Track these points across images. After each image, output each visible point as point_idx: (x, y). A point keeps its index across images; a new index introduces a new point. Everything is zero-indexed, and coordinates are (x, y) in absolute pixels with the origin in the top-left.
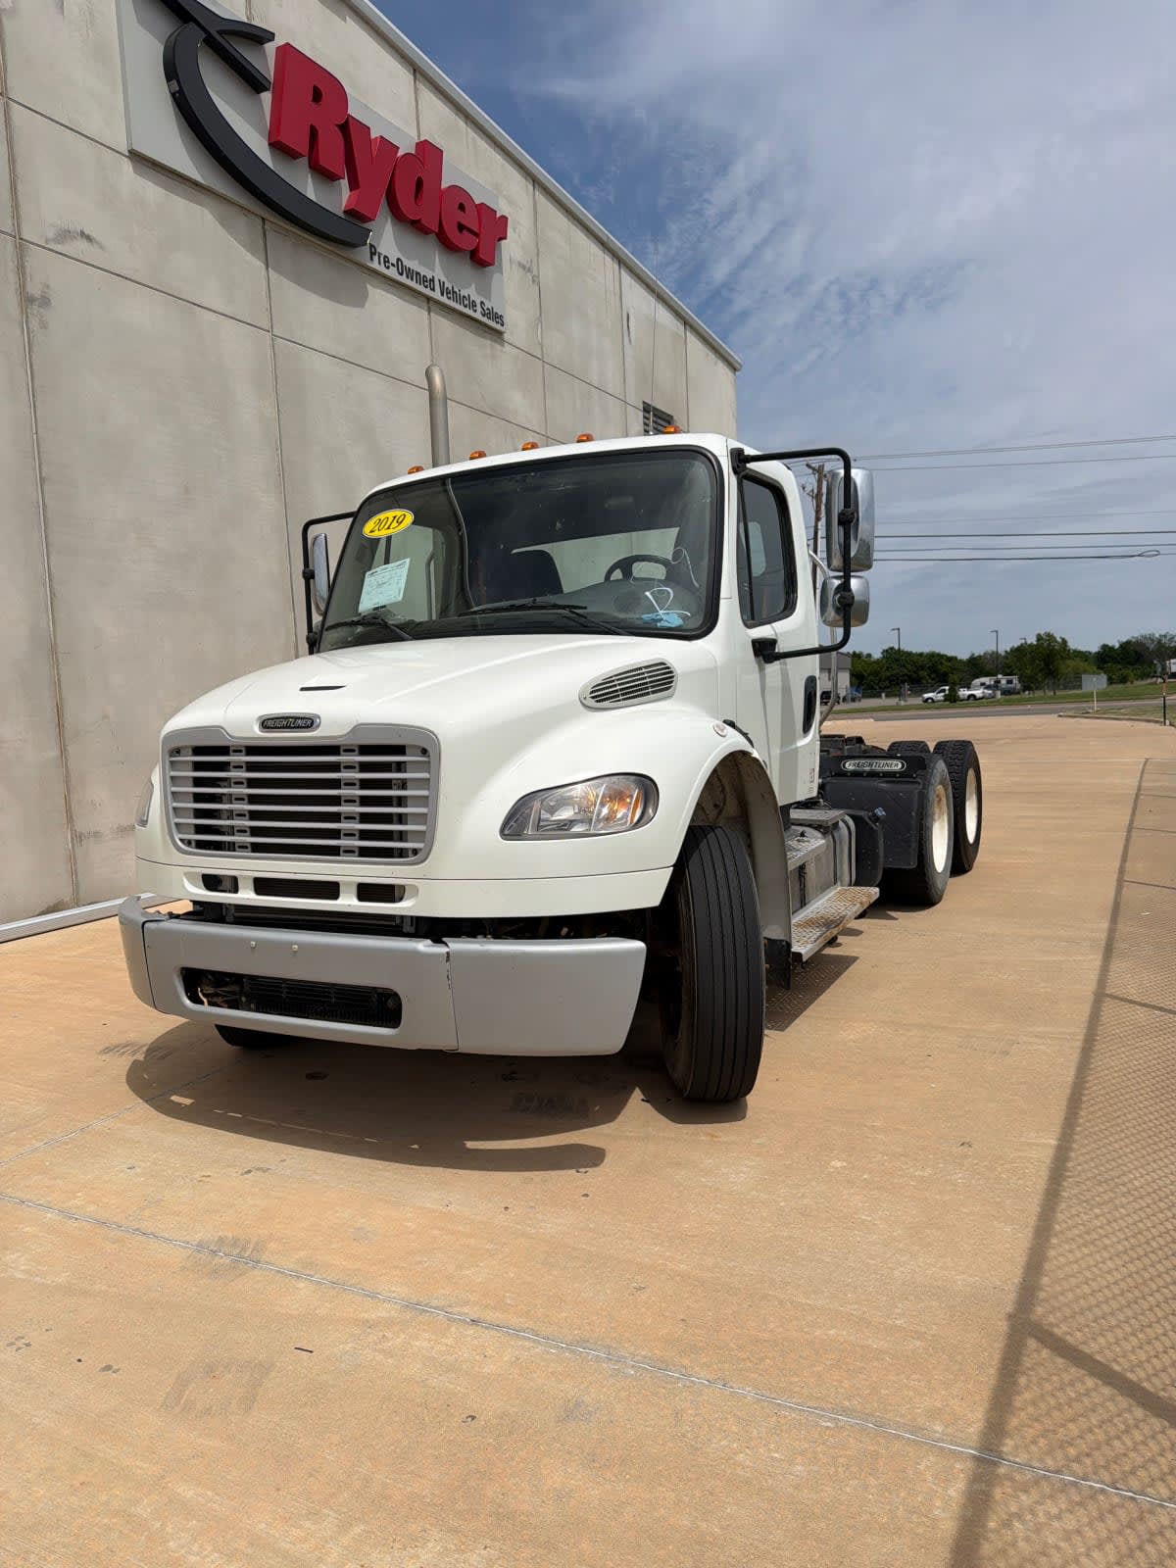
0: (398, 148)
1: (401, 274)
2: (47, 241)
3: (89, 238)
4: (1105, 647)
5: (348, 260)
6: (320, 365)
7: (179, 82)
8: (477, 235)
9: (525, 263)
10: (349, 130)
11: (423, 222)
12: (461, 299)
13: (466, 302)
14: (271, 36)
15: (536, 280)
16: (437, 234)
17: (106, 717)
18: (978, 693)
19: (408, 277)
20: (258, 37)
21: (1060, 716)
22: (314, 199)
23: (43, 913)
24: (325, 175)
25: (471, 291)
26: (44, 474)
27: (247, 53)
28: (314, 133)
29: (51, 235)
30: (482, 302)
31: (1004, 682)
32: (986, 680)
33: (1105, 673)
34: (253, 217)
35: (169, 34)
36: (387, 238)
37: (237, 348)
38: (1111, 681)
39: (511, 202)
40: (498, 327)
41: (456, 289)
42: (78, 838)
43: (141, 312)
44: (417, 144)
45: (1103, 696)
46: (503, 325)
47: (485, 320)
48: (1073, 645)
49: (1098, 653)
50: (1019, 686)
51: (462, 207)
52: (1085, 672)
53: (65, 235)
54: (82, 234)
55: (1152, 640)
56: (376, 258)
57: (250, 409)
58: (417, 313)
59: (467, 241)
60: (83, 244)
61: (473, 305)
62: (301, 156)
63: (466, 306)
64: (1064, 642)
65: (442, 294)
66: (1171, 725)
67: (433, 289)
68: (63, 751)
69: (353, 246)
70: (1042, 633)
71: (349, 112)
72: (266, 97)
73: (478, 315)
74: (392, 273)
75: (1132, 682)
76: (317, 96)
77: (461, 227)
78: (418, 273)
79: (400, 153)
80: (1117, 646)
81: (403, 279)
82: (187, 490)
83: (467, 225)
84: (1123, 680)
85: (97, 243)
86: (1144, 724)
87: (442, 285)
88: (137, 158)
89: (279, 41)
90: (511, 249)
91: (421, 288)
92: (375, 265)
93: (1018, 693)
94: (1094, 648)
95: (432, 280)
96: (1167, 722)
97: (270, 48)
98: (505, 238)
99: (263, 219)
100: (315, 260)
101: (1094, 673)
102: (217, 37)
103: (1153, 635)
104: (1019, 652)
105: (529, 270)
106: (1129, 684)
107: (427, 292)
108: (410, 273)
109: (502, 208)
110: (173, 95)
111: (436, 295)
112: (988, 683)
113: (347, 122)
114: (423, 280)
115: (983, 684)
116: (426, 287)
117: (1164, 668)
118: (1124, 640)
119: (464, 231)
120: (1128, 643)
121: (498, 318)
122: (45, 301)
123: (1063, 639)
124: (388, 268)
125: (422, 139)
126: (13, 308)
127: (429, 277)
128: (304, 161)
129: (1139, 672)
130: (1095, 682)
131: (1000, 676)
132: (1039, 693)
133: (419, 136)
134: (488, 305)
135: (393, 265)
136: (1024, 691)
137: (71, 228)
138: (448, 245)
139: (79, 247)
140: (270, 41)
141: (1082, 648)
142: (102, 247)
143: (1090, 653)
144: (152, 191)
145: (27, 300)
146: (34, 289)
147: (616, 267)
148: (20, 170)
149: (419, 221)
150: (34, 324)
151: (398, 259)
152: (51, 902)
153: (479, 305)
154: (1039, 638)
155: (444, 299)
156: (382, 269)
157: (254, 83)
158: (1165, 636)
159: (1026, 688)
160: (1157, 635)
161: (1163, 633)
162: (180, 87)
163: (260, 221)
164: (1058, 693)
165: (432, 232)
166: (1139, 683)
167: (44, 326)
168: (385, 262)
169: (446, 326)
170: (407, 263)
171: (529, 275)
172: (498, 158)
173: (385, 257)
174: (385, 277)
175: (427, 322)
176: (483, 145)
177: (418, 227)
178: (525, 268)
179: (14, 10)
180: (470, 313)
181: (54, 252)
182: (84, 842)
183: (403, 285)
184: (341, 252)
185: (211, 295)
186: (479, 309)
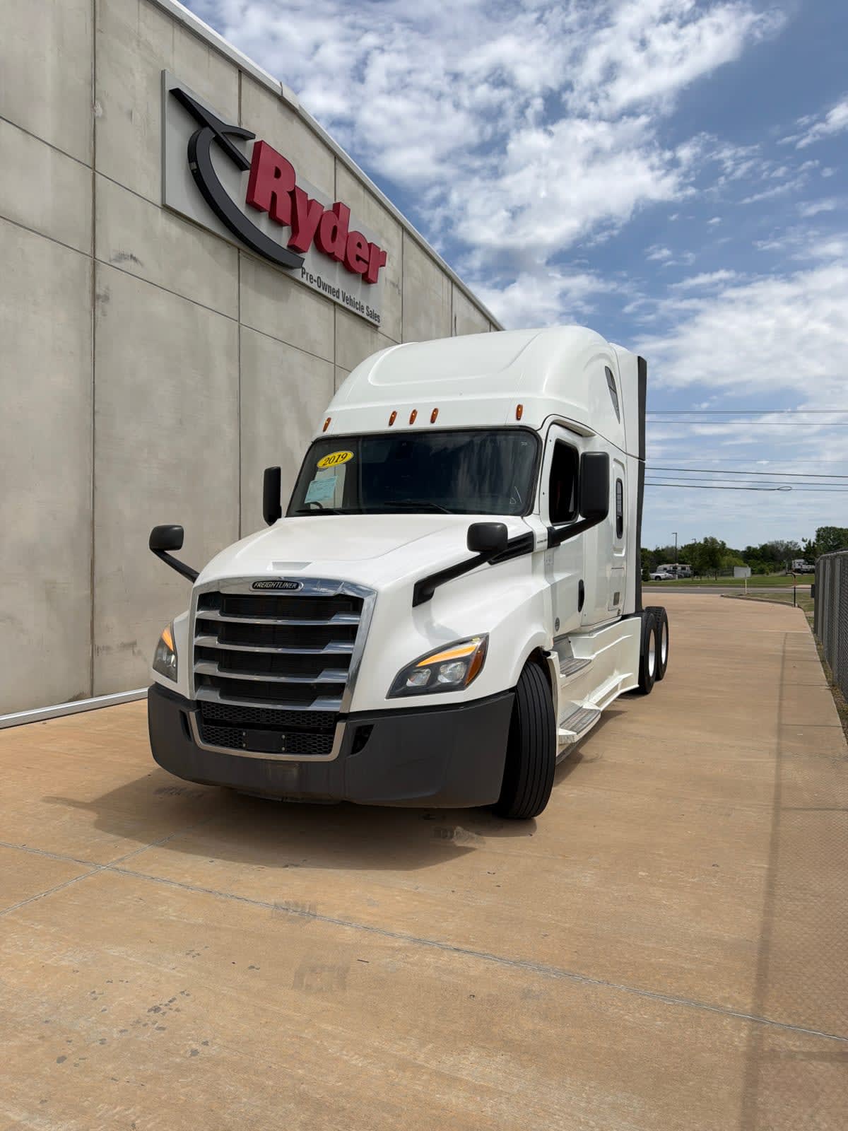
0: (323, 207)
1: (320, 287)
2: (110, 261)
3: (135, 259)
4: (749, 548)
5: (288, 276)
6: (267, 345)
7: (197, 165)
8: (368, 263)
9: (395, 282)
10: (296, 194)
11: (336, 254)
12: (354, 304)
13: (358, 306)
14: (253, 136)
15: (401, 294)
16: (343, 262)
17: (120, 570)
18: (662, 575)
19: (323, 289)
20: (244, 136)
21: (722, 596)
22: (272, 239)
23: (70, 701)
24: (276, 221)
25: (361, 299)
26: (95, 408)
27: (238, 146)
28: (274, 196)
29: (112, 257)
30: (367, 307)
31: (679, 568)
32: (668, 566)
33: (749, 566)
34: (233, 248)
35: (193, 132)
37: (218, 331)
38: (753, 572)
39: (387, 241)
40: (376, 323)
41: (352, 298)
42: (95, 650)
43: (161, 306)
44: (334, 204)
45: (751, 584)
46: (379, 322)
47: (368, 318)
48: (728, 546)
49: (743, 552)
50: (690, 572)
51: (359, 245)
52: (738, 566)
53: (121, 257)
54: (131, 256)
55: (782, 545)
56: (305, 276)
57: (223, 371)
58: (326, 311)
59: (361, 268)
60: (132, 263)
61: (362, 308)
62: (265, 210)
63: (357, 309)
64: (724, 544)
65: (344, 301)
66: (799, 607)
67: (338, 297)
68: (92, 592)
69: (292, 268)
70: (708, 537)
71: (296, 184)
72: (246, 173)
73: (364, 315)
74: (314, 286)
75: (768, 574)
76: (278, 174)
77: (358, 258)
78: (330, 287)
79: (324, 210)
80: (759, 548)
81: (320, 290)
82: (181, 422)
83: (362, 257)
84: (762, 572)
85: (140, 262)
86: (779, 605)
87: (344, 294)
88: (166, 208)
89: (257, 139)
90: (387, 273)
91: (331, 296)
92: (304, 280)
93: (689, 577)
94: (742, 548)
95: (338, 291)
96: (796, 605)
97: (251, 143)
98: (384, 266)
99: (239, 249)
100: (267, 277)
101: (742, 566)
102: (222, 136)
103: (783, 541)
104: (691, 548)
105: (397, 286)
106: (765, 575)
107: (335, 299)
108: (325, 287)
109: (383, 246)
110: (192, 171)
111: (340, 301)
112: (668, 569)
113: (294, 191)
114: (333, 291)
115: (665, 569)
116: (334, 296)
117: (790, 565)
118: (763, 544)
119: (360, 261)
120: (766, 545)
121: (377, 317)
122: (106, 298)
123: (723, 542)
124: (312, 282)
125: (338, 201)
126: (87, 304)
127: (336, 289)
128: (265, 214)
129: (772, 567)
130: (743, 573)
131: (677, 564)
132: (704, 579)
133: (335, 199)
134: (371, 309)
135: (315, 281)
136: (694, 576)
137: (126, 253)
139: (128, 265)
140: (252, 139)
141: (735, 548)
142: (142, 265)
143: (738, 551)
144: (174, 229)
145: (95, 297)
146: (100, 291)
147: (450, 283)
148: (98, 216)
149: (333, 253)
150: (98, 313)
151: (318, 277)
152: (77, 693)
153: (366, 309)
154: (706, 540)
155: (344, 304)
156: (308, 283)
158: (791, 543)
159: (696, 574)
160: (785, 542)
161: (789, 541)
162: (198, 167)
163: (237, 250)
164: (719, 579)
165: (340, 260)
166: (773, 574)
167: (104, 314)
168: (310, 279)
169: (344, 320)
170: (324, 280)
171: (397, 289)
172: (382, 213)
173: (311, 275)
174: (310, 288)
175: (333, 317)
176: (374, 206)
177: (332, 257)
178: (395, 285)
179: (103, 117)
180: (360, 313)
181: (114, 267)
182: (100, 654)
183: (320, 294)
184: (285, 271)
185: (205, 297)
186: (365, 311)
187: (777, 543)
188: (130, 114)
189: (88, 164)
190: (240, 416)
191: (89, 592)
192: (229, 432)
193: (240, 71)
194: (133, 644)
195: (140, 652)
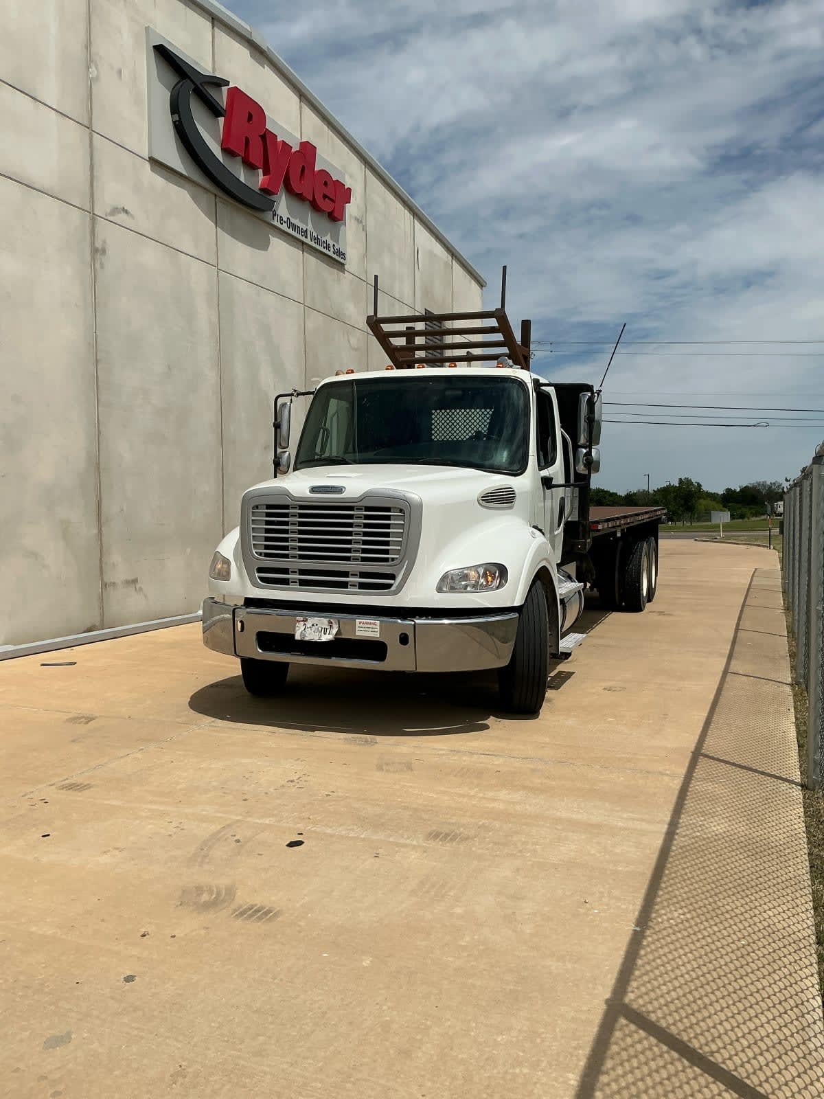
0: (291, 147)
1: (289, 228)
2: (106, 216)
3: (126, 212)
4: (728, 490)
5: (258, 218)
6: (242, 287)
7: (179, 116)
8: (333, 201)
9: (358, 217)
10: (267, 138)
11: (304, 194)
12: (321, 243)
13: (325, 245)
14: (227, 83)
15: (364, 229)
16: (310, 202)
17: (122, 510)
19: (292, 230)
21: (696, 540)
22: (243, 182)
23: (85, 632)
24: (250, 166)
25: (327, 238)
26: (98, 358)
28: (247, 141)
29: (108, 211)
30: (334, 245)
33: (729, 510)
34: (209, 194)
36: (283, 205)
37: (199, 277)
38: (733, 517)
39: (351, 176)
40: (342, 261)
41: (319, 237)
42: (105, 585)
43: (150, 256)
44: (301, 144)
45: (727, 527)
46: (344, 260)
47: (335, 256)
48: (705, 488)
49: (723, 495)
51: (326, 184)
52: (715, 509)
53: (115, 211)
54: (124, 209)
55: (765, 486)
56: (276, 218)
57: (204, 315)
58: (297, 253)
60: (124, 216)
61: (329, 246)
62: (239, 156)
63: (324, 248)
64: (699, 485)
65: (312, 240)
66: (775, 549)
67: (306, 237)
68: (100, 531)
69: (263, 211)
70: (683, 478)
71: (266, 127)
72: (221, 119)
73: (331, 254)
74: (284, 227)
75: (749, 519)
76: (250, 117)
77: (325, 197)
78: (298, 227)
79: (293, 150)
80: (738, 490)
81: (290, 231)
82: (169, 367)
83: (328, 195)
84: (742, 517)
86: (755, 548)
87: (311, 234)
88: (153, 162)
89: (231, 85)
90: (351, 209)
91: (299, 237)
92: (274, 222)
94: (720, 490)
95: (306, 231)
96: (772, 547)
97: (225, 89)
98: (350, 203)
99: (216, 195)
100: (241, 219)
101: (721, 510)
102: (200, 86)
103: (765, 482)
104: (665, 491)
105: (361, 222)
106: (746, 519)
107: (303, 239)
108: (294, 227)
109: (348, 183)
110: (174, 123)
111: (308, 241)
113: (265, 133)
114: (301, 231)
116: (303, 236)
117: (773, 507)
118: (744, 486)
119: (327, 199)
120: (746, 487)
121: (343, 255)
122: (104, 251)
123: (698, 484)
124: (282, 224)
125: (303, 140)
126: (88, 257)
127: (305, 229)
128: (239, 159)
129: (753, 511)
130: (721, 517)
132: (678, 524)
133: (302, 138)
134: (336, 247)
135: (285, 222)
136: (668, 521)
137: (119, 207)
138: (315, 207)
139: (120, 218)
140: (226, 85)
141: (712, 491)
142: (132, 216)
143: (718, 494)
144: (159, 181)
145: (94, 251)
146: (98, 245)
147: (412, 217)
148: (95, 174)
149: (302, 194)
150: (98, 266)
151: (288, 218)
152: (89, 625)
153: (332, 247)
154: (681, 481)
155: (312, 244)
156: (279, 225)
157: (215, 111)
159: (670, 519)
160: (768, 483)
161: (773, 482)
162: (180, 118)
163: (214, 197)
164: (694, 524)
165: (308, 200)
166: (754, 519)
167: (102, 266)
168: (280, 220)
169: (312, 260)
170: (292, 220)
171: (361, 226)
172: (345, 148)
173: (281, 217)
174: (280, 229)
175: (302, 258)
177: (300, 197)
178: (359, 221)
179: (97, 78)
180: (327, 252)
181: (109, 221)
182: (108, 589)
183: (289, 234)
184: (256, 214)
185: (187, 246)
186: (332, 249)
187: (759, 484)
188: (120, 72)
189: (84, 124)
190: (221, 360)
191: (96, 531)
192: (211, 376)
193: (213, 19)
194: (135, 581)
195: (141, 589)
